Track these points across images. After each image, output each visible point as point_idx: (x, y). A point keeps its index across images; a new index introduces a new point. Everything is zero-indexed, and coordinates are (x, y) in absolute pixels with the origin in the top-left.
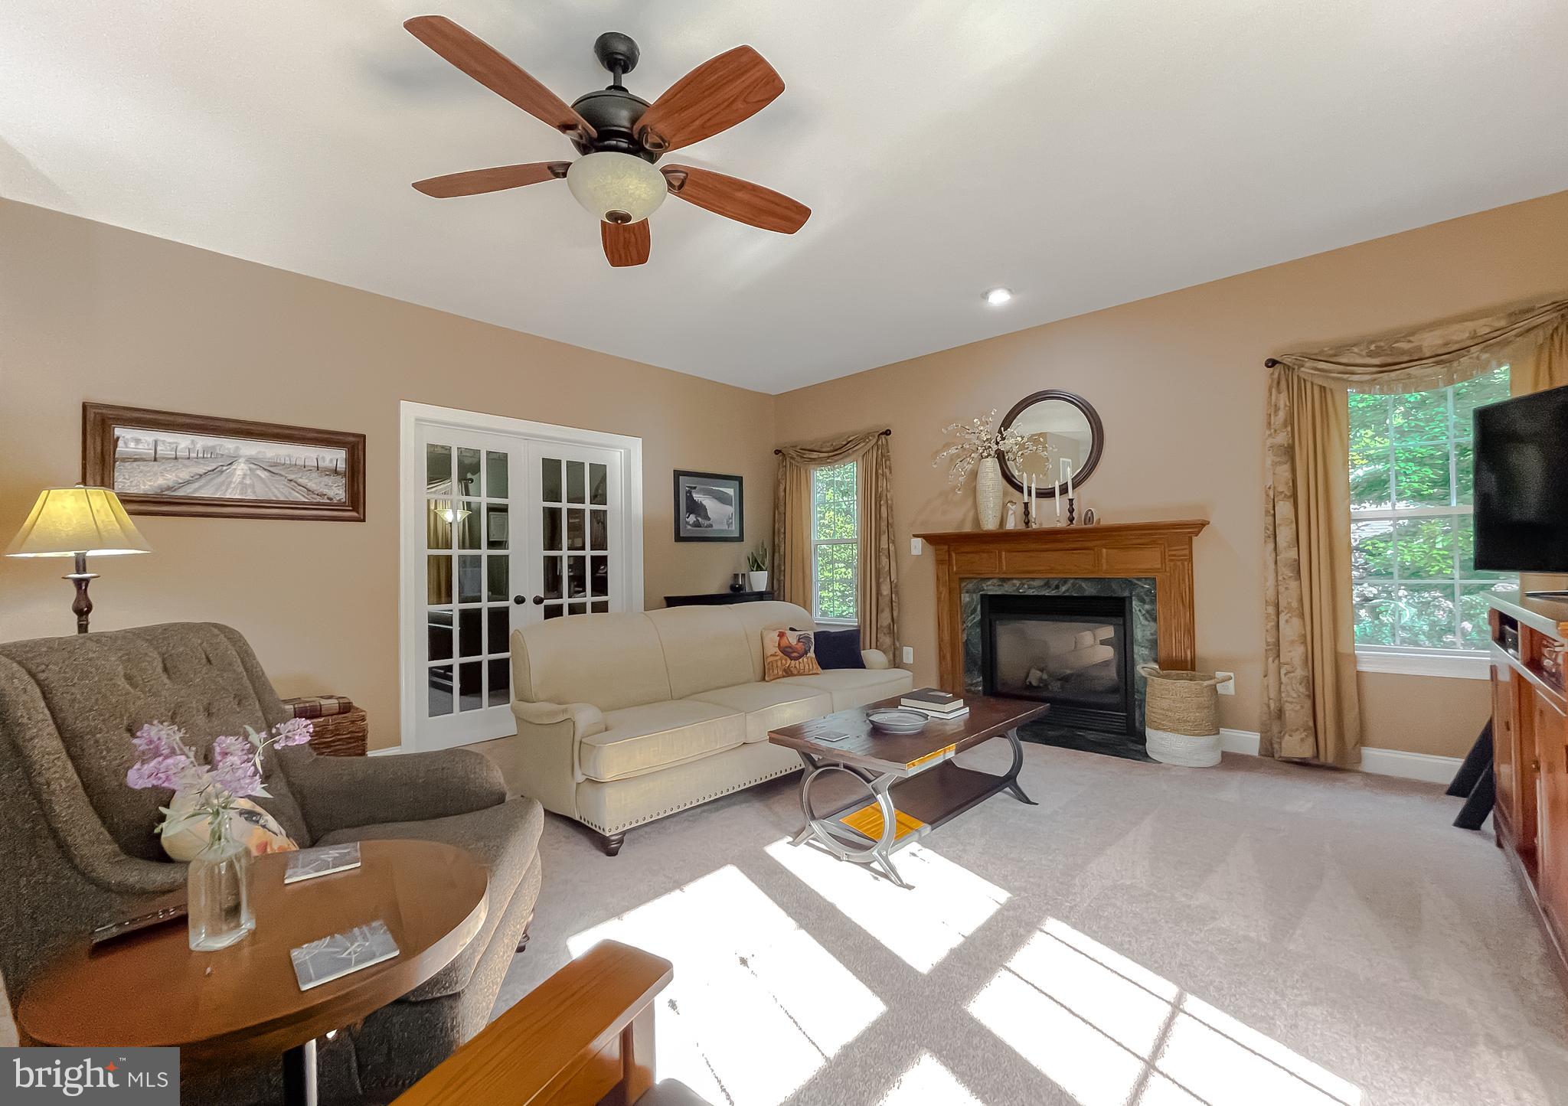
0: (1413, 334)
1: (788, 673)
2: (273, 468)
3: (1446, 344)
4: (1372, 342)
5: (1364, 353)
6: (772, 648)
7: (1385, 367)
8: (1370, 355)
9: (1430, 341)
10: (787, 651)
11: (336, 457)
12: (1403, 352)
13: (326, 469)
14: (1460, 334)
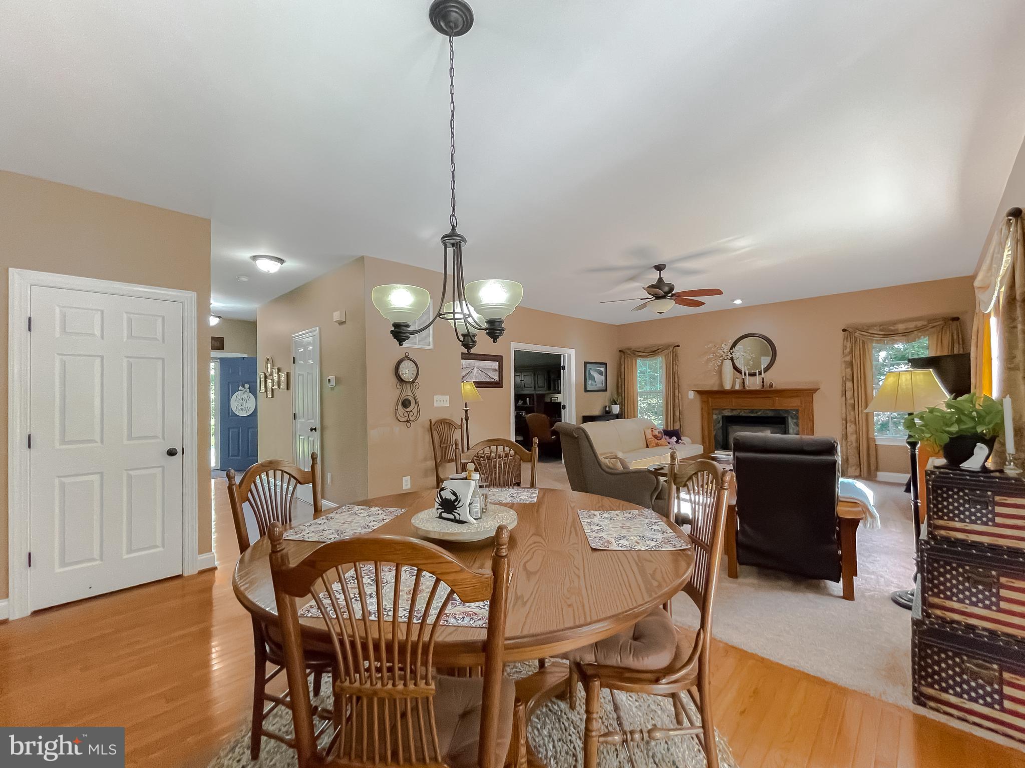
0: (895, 324)
1: (657, 445)
2: (482, 370)
3: (906, 329)
4: (880, 326)
5: (878, 330)
6: (649, 436)
7: (886, 336)
8: (881, 330)
9: (901, 327)
10: (656, 437)
11: (495, 365)
12: (892, 331)
13: (494, 369)
14: (912, 325)
